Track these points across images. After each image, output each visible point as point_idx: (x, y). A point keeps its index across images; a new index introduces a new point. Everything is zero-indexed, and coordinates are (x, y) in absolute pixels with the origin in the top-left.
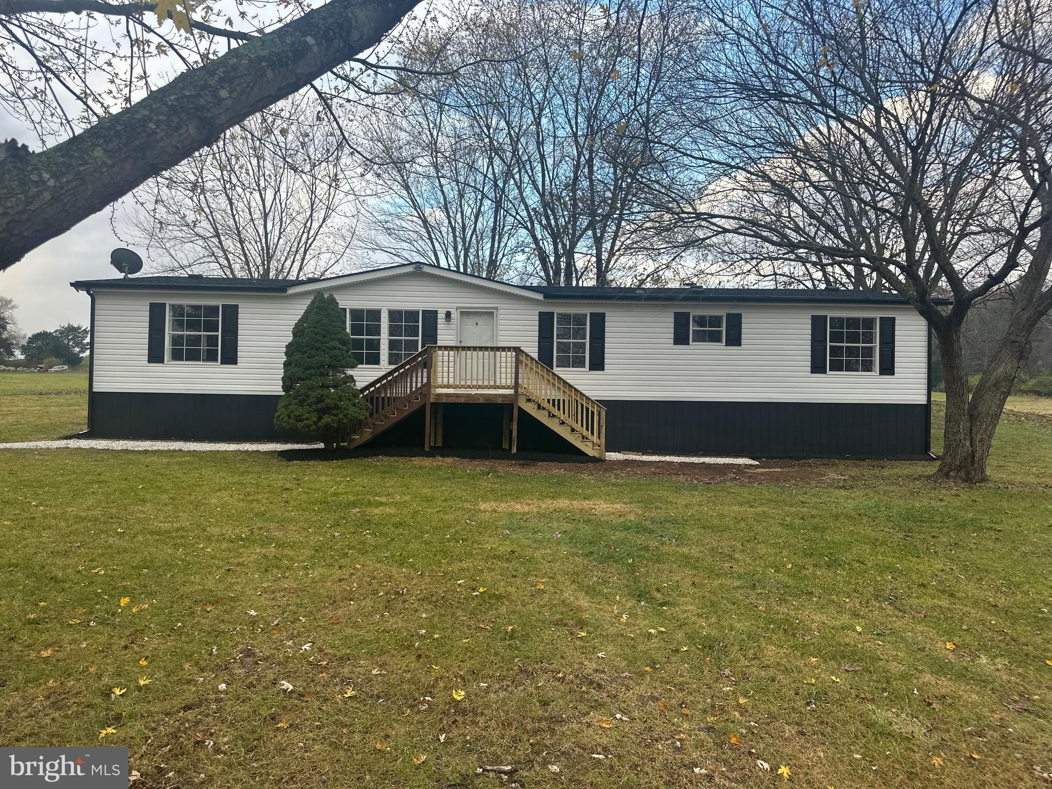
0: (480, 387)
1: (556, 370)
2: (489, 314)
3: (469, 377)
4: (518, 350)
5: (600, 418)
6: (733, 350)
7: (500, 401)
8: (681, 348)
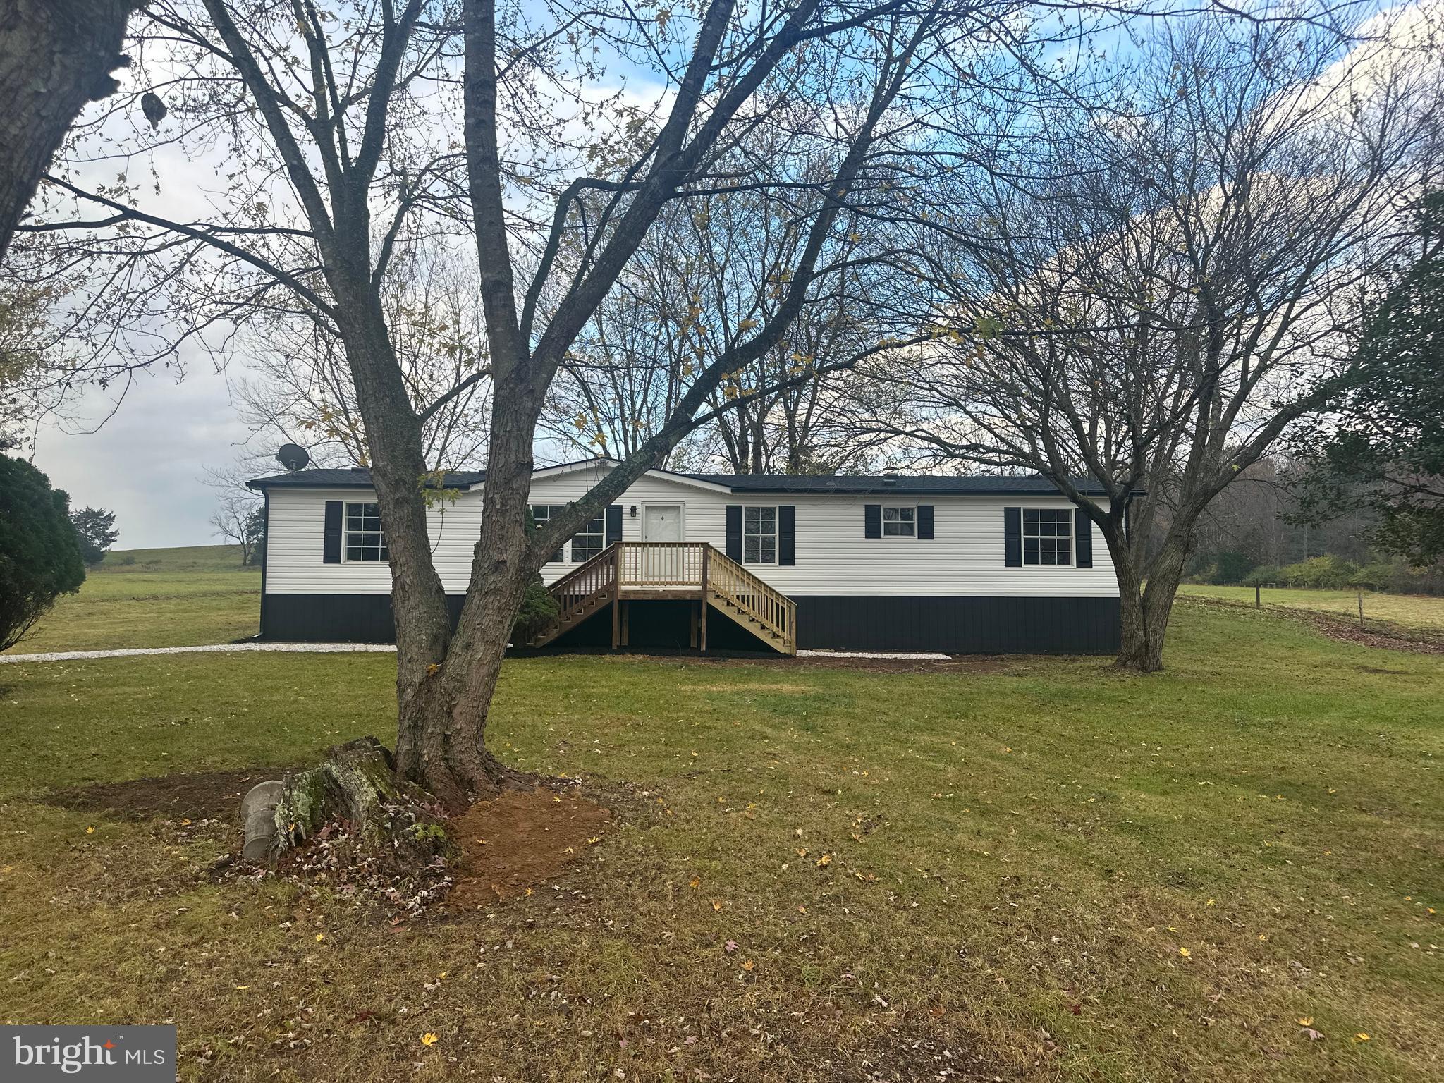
0: (668, 583)
1: (746, 566)
2: (675, 508)
3: (657, 573)
4: (706, 546)
5: (790, 615)
6: (926, 543)
7: (688, 597)
8: (873, 542)
